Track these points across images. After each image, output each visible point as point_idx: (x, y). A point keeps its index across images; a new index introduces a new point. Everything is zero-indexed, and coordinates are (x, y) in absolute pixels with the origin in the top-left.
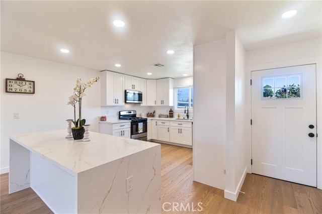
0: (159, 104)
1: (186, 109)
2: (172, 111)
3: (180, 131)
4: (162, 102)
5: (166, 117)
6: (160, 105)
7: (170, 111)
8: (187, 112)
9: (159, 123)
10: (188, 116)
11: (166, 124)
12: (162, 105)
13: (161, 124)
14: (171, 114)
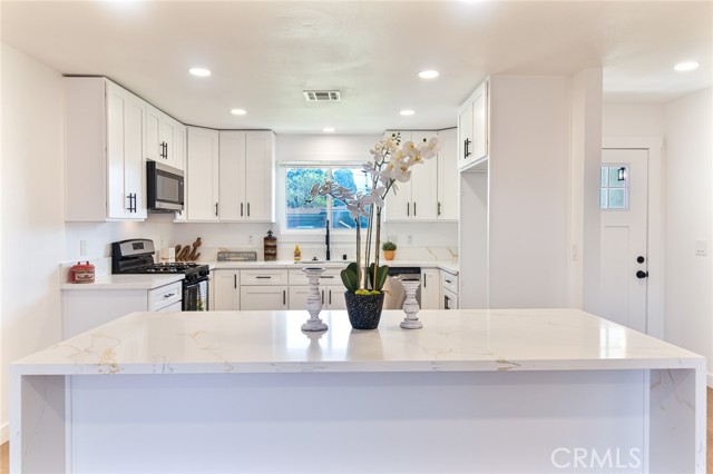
2: (275, 239)
3: (327, 298)
4: (245, 209)
5: (250, 259)
6: (237, 217)
7: (266, 239)
9: (247, 278)
10: (328, 253)
11: (274, 280)
12: (246, 218)
13: (253, 280)
14: (270, 248)
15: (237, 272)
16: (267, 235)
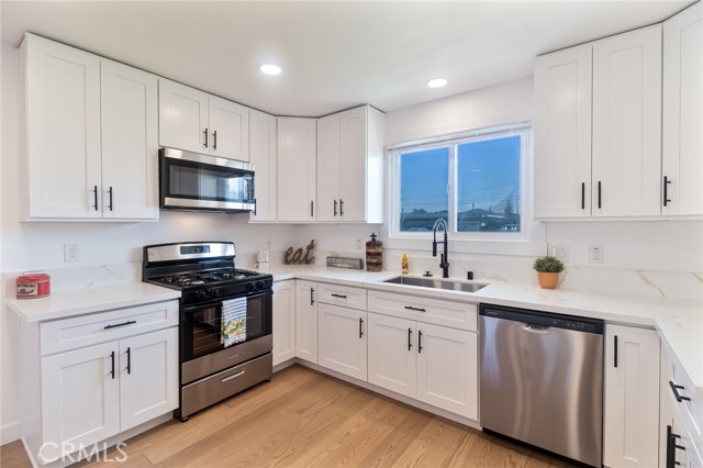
0: (325, 215)
1: (440, 236)
2: (379, 244)
3: (415, 342)
4: (338, 208)
5: (355, 267)
7: (368, 244)
8: (440, 248)
9: (324, 295)
10: (445, 266)
11: (351, 301)
12: (338, 218)
13: (329, 296)
14: (374, 257)
15: (314, 285)
16: (370, 239)
